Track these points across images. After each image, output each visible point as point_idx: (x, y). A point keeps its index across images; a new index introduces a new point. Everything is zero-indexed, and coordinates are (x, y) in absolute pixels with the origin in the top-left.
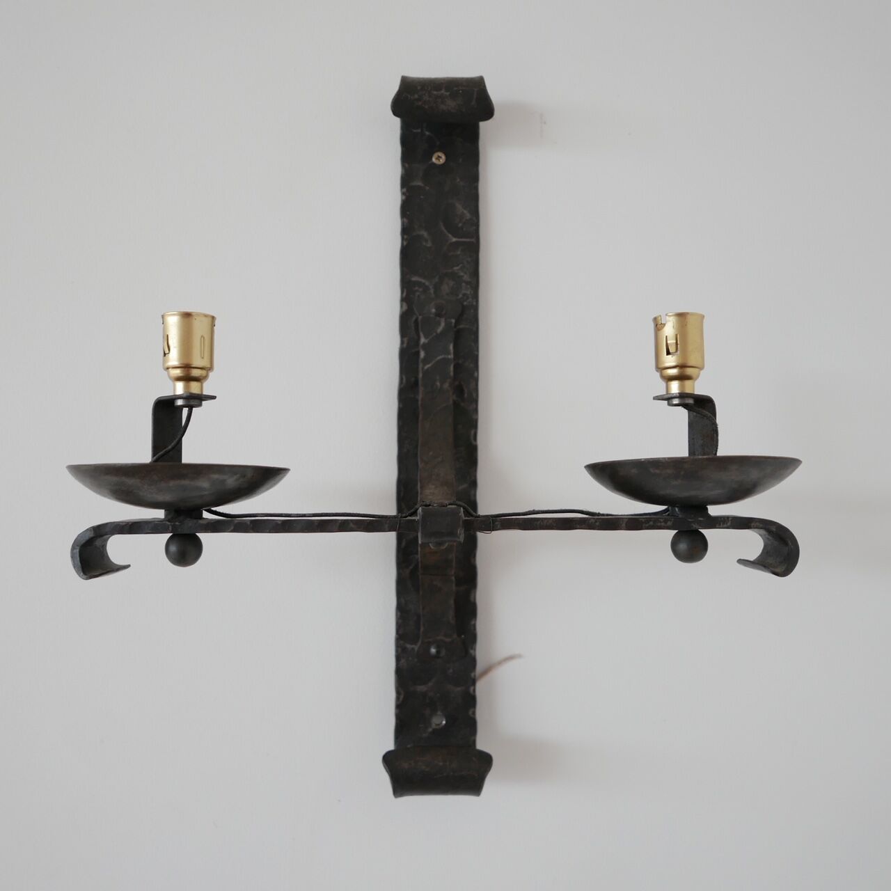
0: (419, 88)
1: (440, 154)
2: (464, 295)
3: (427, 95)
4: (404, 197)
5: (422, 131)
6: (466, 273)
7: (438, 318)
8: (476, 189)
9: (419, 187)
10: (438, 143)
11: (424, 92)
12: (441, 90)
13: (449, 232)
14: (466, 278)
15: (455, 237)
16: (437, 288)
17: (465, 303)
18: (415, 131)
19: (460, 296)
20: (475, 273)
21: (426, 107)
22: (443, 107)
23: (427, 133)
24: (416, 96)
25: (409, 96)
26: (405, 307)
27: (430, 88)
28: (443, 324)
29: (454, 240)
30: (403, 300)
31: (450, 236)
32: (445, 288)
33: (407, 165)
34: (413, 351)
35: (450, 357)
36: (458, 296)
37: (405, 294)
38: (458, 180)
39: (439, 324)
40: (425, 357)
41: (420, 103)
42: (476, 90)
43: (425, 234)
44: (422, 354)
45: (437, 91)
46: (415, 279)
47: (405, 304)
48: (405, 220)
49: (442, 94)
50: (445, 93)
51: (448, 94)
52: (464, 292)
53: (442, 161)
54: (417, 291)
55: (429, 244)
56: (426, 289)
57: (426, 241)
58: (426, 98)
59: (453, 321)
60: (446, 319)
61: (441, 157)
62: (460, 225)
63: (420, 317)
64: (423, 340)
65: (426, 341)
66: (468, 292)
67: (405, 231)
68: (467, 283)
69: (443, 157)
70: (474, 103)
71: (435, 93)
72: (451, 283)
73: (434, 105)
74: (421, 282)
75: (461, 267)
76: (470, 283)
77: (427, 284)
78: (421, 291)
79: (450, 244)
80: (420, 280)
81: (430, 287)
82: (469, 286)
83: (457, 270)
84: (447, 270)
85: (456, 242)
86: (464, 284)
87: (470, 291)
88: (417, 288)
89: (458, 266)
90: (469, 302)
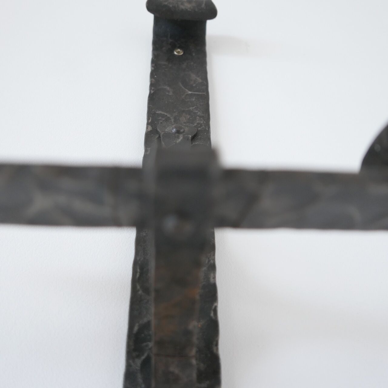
1: (179, 50)
4: (153, 69)
6: (199, 111)
7: (177, 135)
9: (164, 65)
10: (178, 45)
13: (186, 88)
14: (200, 113)
16: (176, 119)
17: (199, 129)
19: (196, 124)
21: (171, 6)
22: (182, 7)
26: (150, 128)
28: (181, 138)
29: (190, 92)
30: (149, 124)
31: (187, 90)
32: (183, 119)
36: (194, 124)
39: (178, 138)
41: (166, 3)
43: (168, 88)
46: (159, 112)
54: (160, 120)
55: (171, 94)
56: (168, 119)
57: (169, 92)
58: (171, 1)
59: (190, 136)
60: (184, 135)
61: (180, 52)
62: (194, 85)
63: (162, 134)
66: (202, 122)
67: (152, 85)
68: (200, 117)
69: (182, 52)
70: (203, 6)
72: (188, 116)
73: (176, 5)
74: (164, 114)
75: (195, 107)
76: (203, 117)
77: (169, 116)
78: (164, 120)
79: (187, 95)
80: (163, 113)
81: (172, 118)
82: (202, 119)
83: (193, 109)
84: (185, 109)
85: (191, 94)
86: (198, 117)
87: (203, 122)
88: (160, 118)
89: (193, 107)
90: (203, 128)
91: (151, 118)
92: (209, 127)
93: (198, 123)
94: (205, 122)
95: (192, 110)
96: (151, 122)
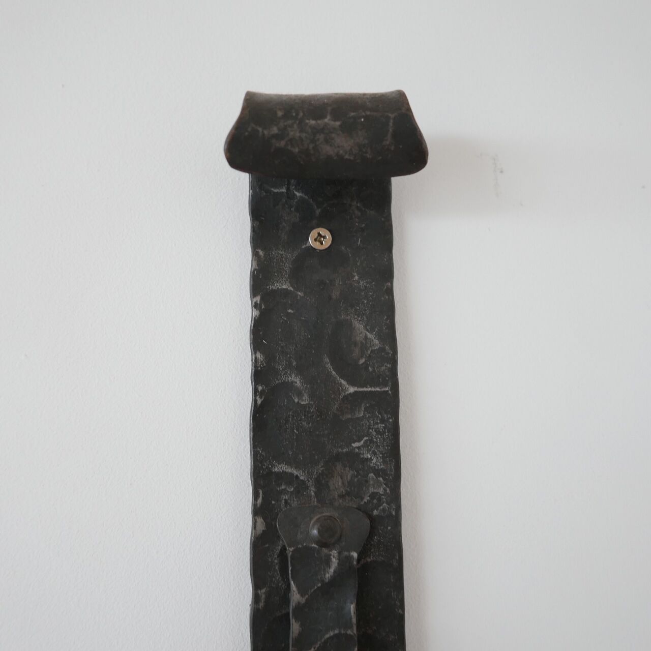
0: (280, 114)
1: (324, 232)
2: (373, 495)
3: (295, 126)
4: (256, 313)
5: (288, 189)
6: (374, 453)
7: (325, 550)
8: (390, 292)
9: (286, 293)
10: (318, 211)
11: (290, 122)
12: (322, 117)
13: (342, 377)
14: (376, 461)
15: (353, 385)
16: (321, 484)
17: (375, 512)
18: (276, 191)
19: (367, 499)
20: (393, 453)
21: (296, 150)
22: (328, 150)
23: (298, 194)
24: (275, 130)
25: (260, 129)
26: (261, 527)
27: (301, 114)
28: (335, 562)
29: (352, 390)
30: (257, 512)
31: (343, 382)
32: (337, 484)
33: (261, 253)
34: (278, 614)
35: (349, 632)
36: (362, 499)
37: (260, 501)
38: (356, 278)
39: (328, 562)
40: (300, 634)
41: (283, 143)
42: (392, 116)
43: (297, 381)
44: (295, 627)
45: (315, 119)
46: (280, 468)
47: (260, 520)
48: (259, 355)
49: (326, 125)
50: (332, 123)
51: (338, 123)
52: (372, 490)
53: (328, 241)
54: (284, 492)
55: (305, 400)
56: (301, 487)
57: (300, 394)
58: (294, 133)
59: (355, 555)
60: (339, 553)
61: (324, 237)
62: (362, 361)
63: (290, 550)
64: (296, 597)
65: (303, 601)
66: (381, 491)
67: (259, 376)
68: (377, 472)
69: (329, 236)
70: (388, 140)
71: (313, 122)
72: (349, 474)
73: (311, 146)
74: (292, 474)
75: (366, 441)
76: (383, 471)
77: (302, 478)
78: (291, 492)
79: (346, 397)
80: (289, 470)
81: (309, 484)
82: (381, 479)
83: (359, 448)
84: (340, 450)
85: (356, 392)
86: (372, 475)
87: (385, 490)
88: (283, 487)
89: (359, 441)
90: (384, 510)
91: (261, 492)
92: (398, 508)
93: (373, 493)
94: (388, 491)
95: (357, 450)
96: (262, 504)
